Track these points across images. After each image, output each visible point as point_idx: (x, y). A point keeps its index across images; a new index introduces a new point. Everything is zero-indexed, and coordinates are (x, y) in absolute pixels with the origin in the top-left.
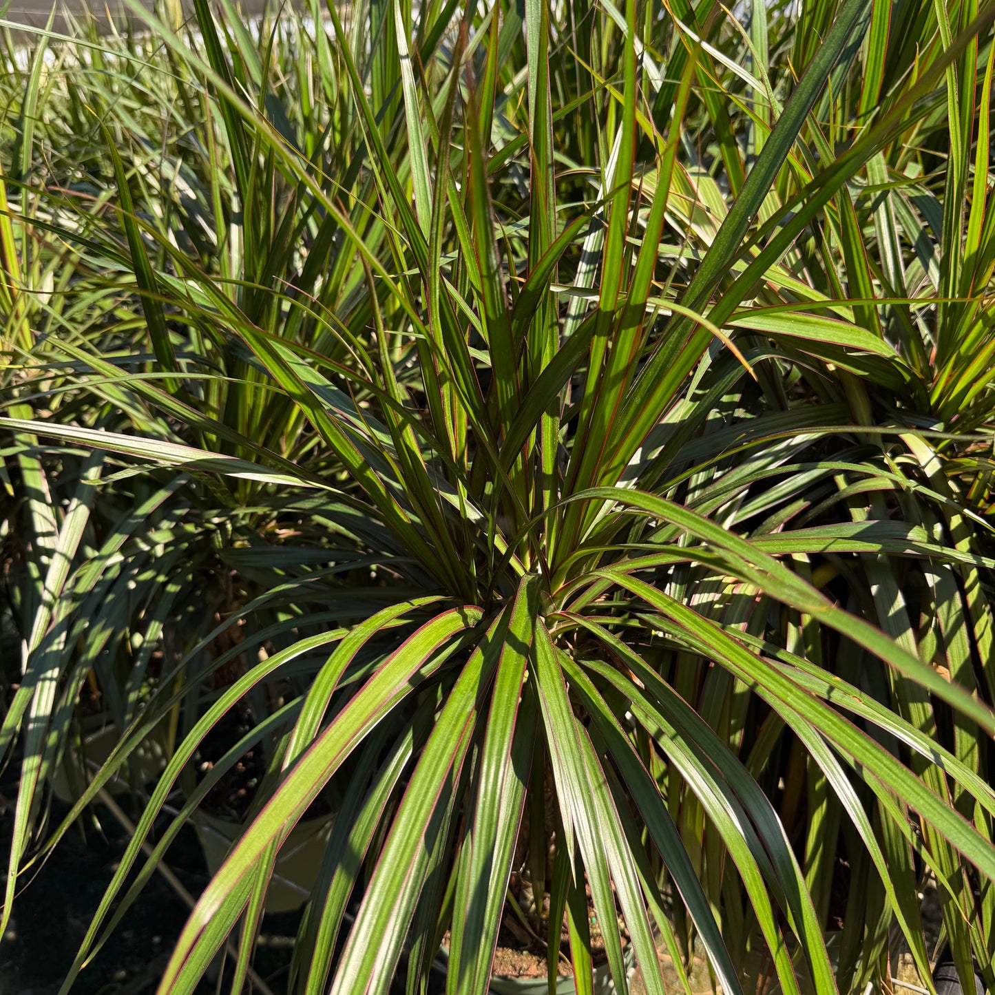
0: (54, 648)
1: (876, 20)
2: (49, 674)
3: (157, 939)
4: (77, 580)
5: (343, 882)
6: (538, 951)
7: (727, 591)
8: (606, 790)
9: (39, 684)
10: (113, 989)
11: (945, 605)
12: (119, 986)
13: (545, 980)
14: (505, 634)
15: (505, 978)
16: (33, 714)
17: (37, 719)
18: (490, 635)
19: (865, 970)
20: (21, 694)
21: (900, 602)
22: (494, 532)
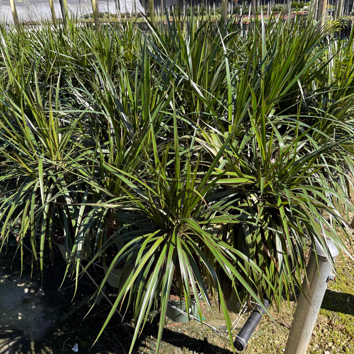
0: (81, 236)
1: (253, 98)
2: (80, 242)
3: (82, 295)
4: (84, 221)
5: (142, 283)
6: (179, 295)
7: (214, 227)
8: (190, 266)
9: (79, 244)
10: (73, 308)
11: (256, 230)
12: (74, 307)
13: (179, 301)
14: (171, 242)
15: (172, 300)
16: (78, 250)
17: (79, 251)
18: (168, 241)
19: (245, 299)
20: (75, 246)
21: (248, 229)
22: (169, 217)
